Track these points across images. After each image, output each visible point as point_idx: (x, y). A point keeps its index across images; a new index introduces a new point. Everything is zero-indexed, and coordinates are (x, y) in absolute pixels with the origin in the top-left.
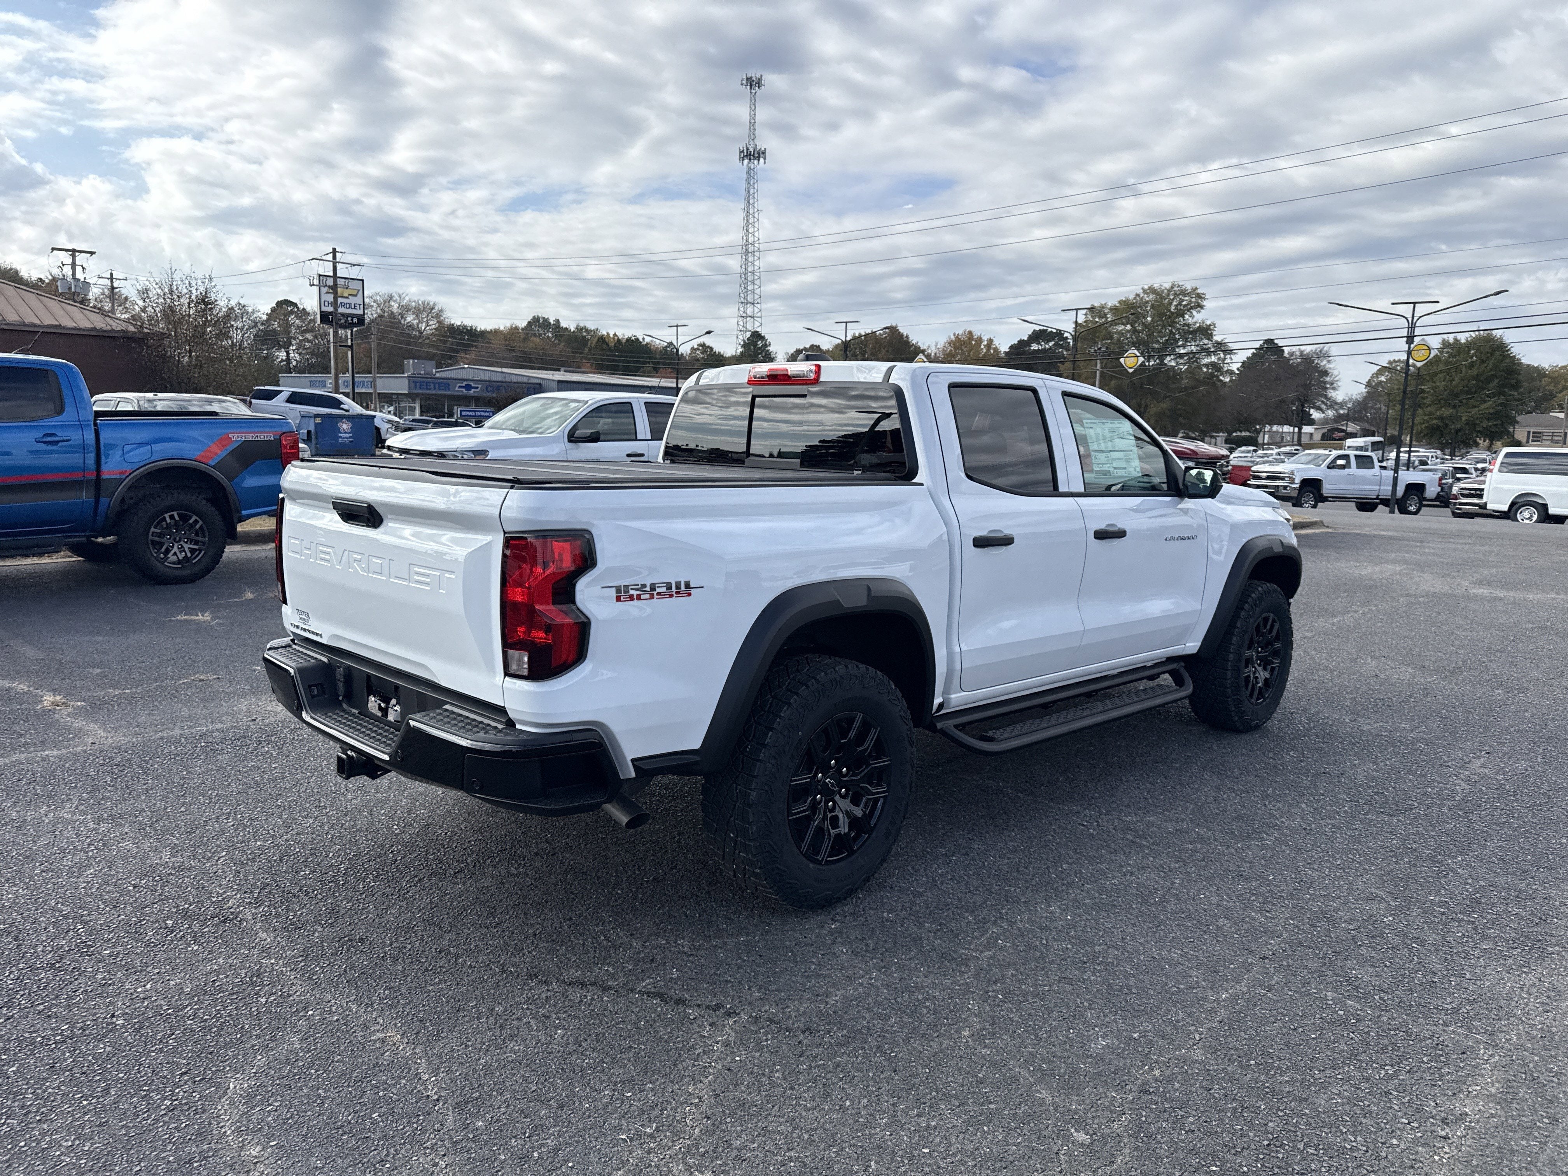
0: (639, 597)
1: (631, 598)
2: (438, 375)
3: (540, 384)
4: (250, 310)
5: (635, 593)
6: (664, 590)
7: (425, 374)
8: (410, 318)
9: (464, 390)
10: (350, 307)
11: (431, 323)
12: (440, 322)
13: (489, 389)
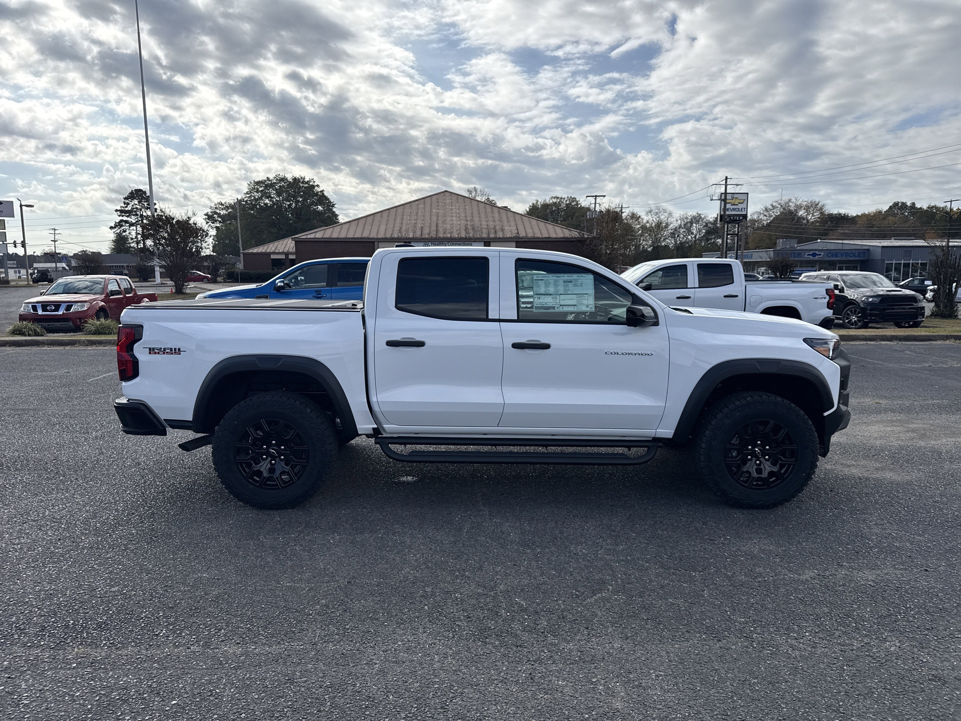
0: (158, 353)
1: (155, 353)
2: (798, 248)
3: (869, 250)
4: (703, 217)
5: (157, 351)
6: (169, 351)
7: (790, 248)
8: (801, 213)
9: (811, 257)
10: (739, 210)
11: (815, 214)
12: (821, 213)
13: (829, 255)
